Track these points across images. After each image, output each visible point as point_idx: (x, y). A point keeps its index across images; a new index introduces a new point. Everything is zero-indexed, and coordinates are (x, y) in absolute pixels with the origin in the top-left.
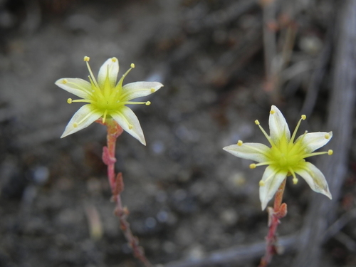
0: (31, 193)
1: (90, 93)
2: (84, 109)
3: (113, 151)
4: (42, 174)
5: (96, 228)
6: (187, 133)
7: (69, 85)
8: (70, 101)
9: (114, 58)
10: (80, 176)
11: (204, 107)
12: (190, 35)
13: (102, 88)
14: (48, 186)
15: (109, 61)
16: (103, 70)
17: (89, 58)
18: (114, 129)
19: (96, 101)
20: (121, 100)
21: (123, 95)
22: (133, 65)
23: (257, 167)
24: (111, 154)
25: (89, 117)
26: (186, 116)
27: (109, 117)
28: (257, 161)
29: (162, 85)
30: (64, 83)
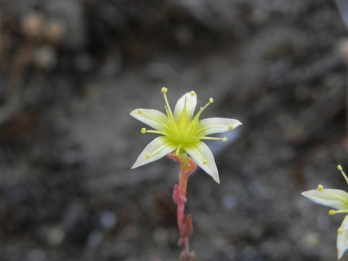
0: (95, 239)
1: (165, 125)
2: (157, 141)
3: (185, 190)
4: (108, 220)
6: (261, 189)
7: (144, 116)
8: (144, 130)
9: (193, 92)
10: (148, 226)
11: (281, 164)
12: (271, 88)
13: (178, 122)
14: (114, 233)
15: (188, 95)
16: (180, 103)
17: (166, 89)
18: (187, 166)
19: (171, 134)
20: (197, 135)
21: (199, 130)
22: (211, 100)
23: (336, 214)
24: (182, 193)
25: (162, 149)
26: (261, 172)
27: (182, 151)
28: (337, 208)
29: (241, 124)
30: (140, 113)
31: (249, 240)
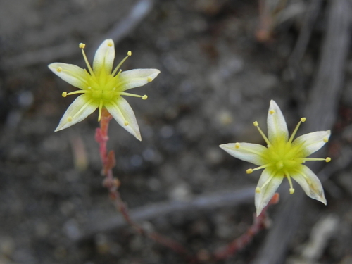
4: (26, 99)
5: (81, 159)
8: (65, 94)
9: (110, 40)
17: (84, 45)
22: (129, 53)
24: (103, 133)
25: (84, 110)
31: (166, 120)
